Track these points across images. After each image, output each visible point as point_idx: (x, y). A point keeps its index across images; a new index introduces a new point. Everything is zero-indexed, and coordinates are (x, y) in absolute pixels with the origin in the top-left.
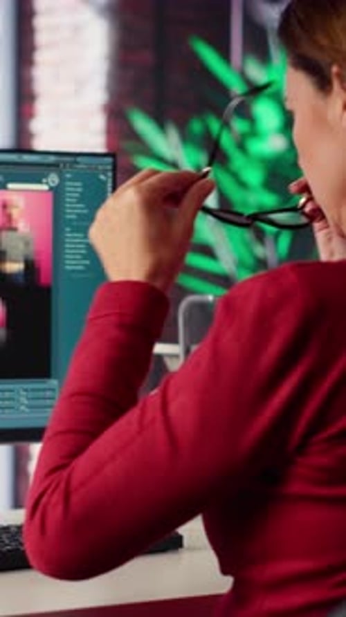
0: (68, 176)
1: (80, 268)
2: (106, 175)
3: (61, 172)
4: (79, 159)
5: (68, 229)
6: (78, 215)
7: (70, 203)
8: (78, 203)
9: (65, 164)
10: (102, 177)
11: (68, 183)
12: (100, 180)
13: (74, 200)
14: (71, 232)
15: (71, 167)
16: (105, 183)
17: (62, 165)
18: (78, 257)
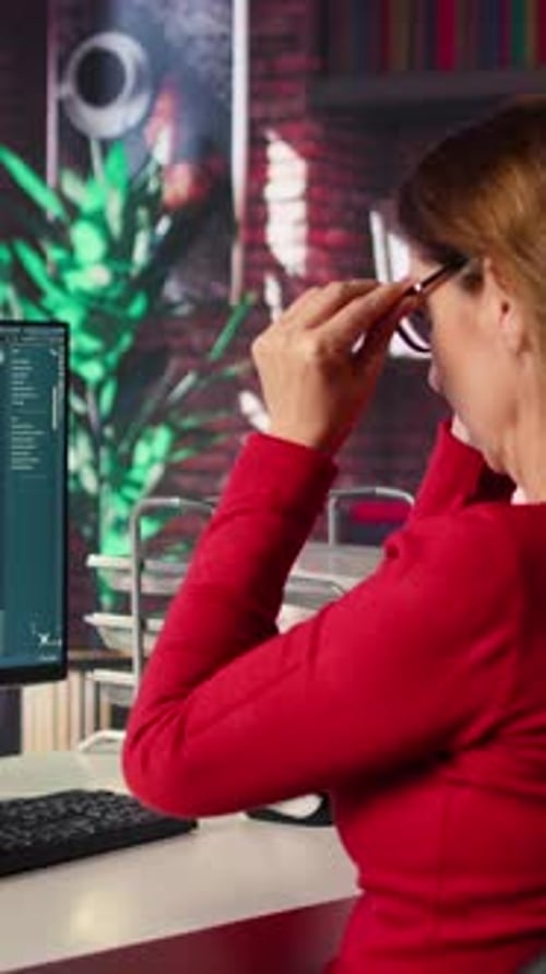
0: (16, 351)
1: (28, 468)
2: (57, 350)
3: (7, 345)
4: (27, 330)
5: (14, 419)
6: (26, 401)
7: (19, 386)
8: (25, 385)
9: (11, 336)
10: (54, 353)
11: (15, 362)
12: (51, 356)
13: (22, 383)
14: (20, 422)
15: (20, 341)
16: (57, 359)
17: (7, 340)
18: (25, 453)
